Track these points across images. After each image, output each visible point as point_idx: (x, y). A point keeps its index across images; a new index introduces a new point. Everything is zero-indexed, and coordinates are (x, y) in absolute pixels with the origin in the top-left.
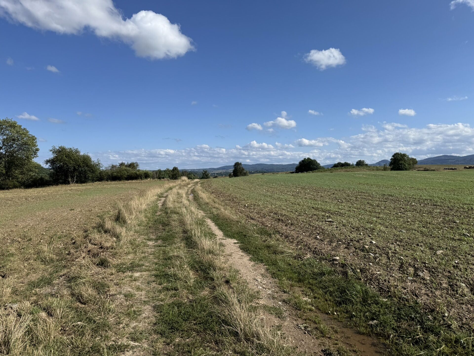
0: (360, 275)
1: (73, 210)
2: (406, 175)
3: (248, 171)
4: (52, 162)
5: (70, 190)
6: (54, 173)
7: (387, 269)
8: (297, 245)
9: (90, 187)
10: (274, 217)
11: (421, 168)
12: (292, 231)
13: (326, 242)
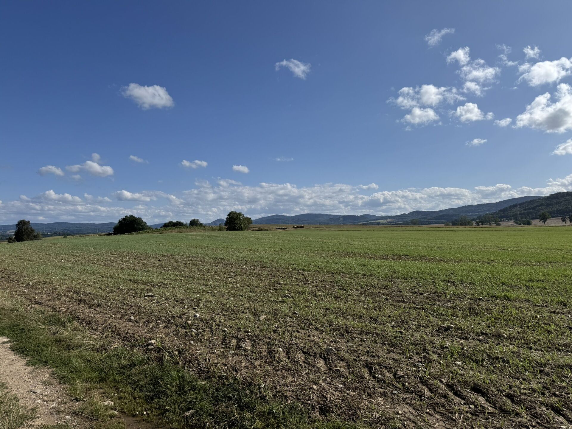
0: (178, 358)
2: (241, 235)
3: (41, 233)
7: (210, 346)
8: (102, 333)
10: (73, 298)
11: (256, 228)
12: (97, 314)
13: (141, 323)
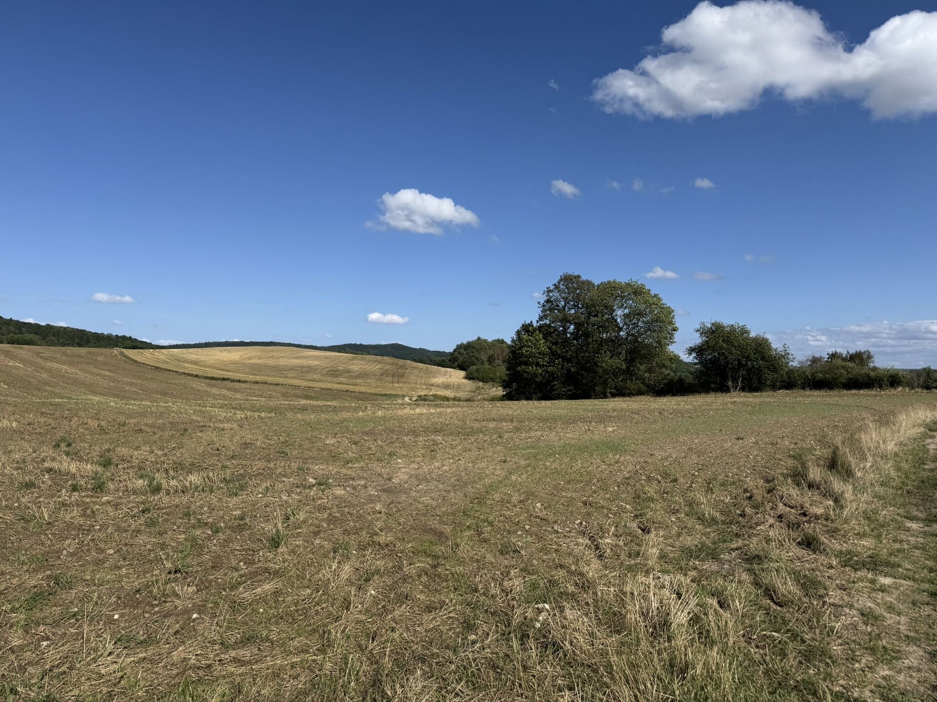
1: (742, 439)
4: (698, 350)
5: (731, 403)
6: (701, 372)
9: (769, 400)
